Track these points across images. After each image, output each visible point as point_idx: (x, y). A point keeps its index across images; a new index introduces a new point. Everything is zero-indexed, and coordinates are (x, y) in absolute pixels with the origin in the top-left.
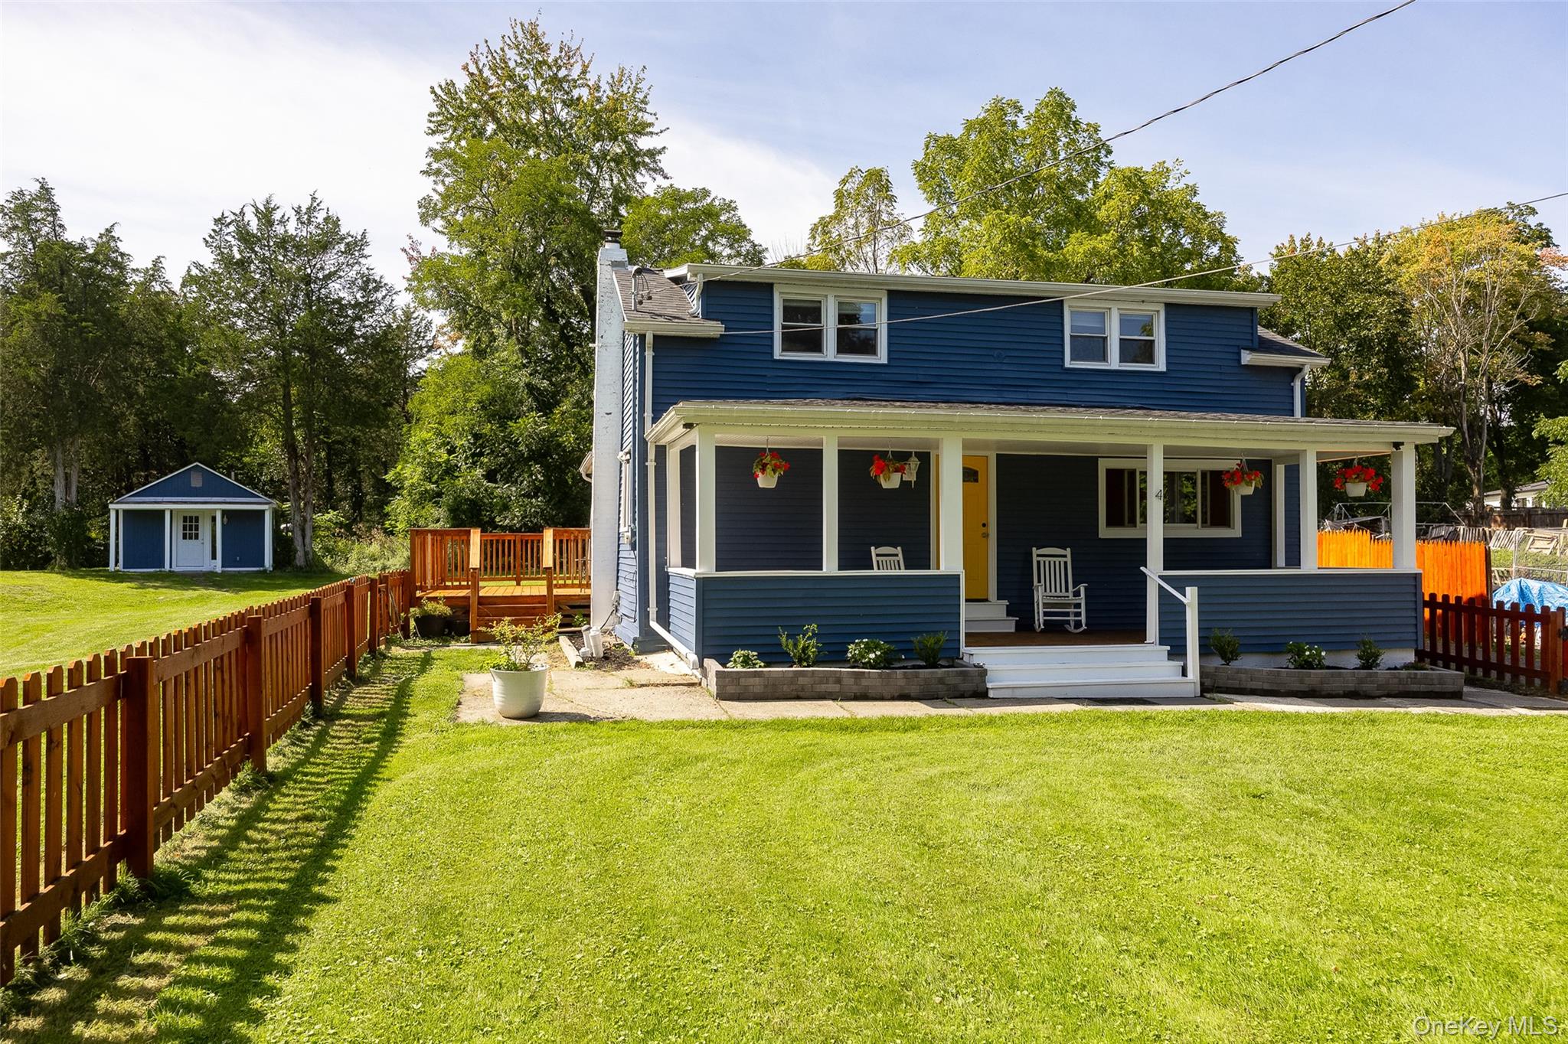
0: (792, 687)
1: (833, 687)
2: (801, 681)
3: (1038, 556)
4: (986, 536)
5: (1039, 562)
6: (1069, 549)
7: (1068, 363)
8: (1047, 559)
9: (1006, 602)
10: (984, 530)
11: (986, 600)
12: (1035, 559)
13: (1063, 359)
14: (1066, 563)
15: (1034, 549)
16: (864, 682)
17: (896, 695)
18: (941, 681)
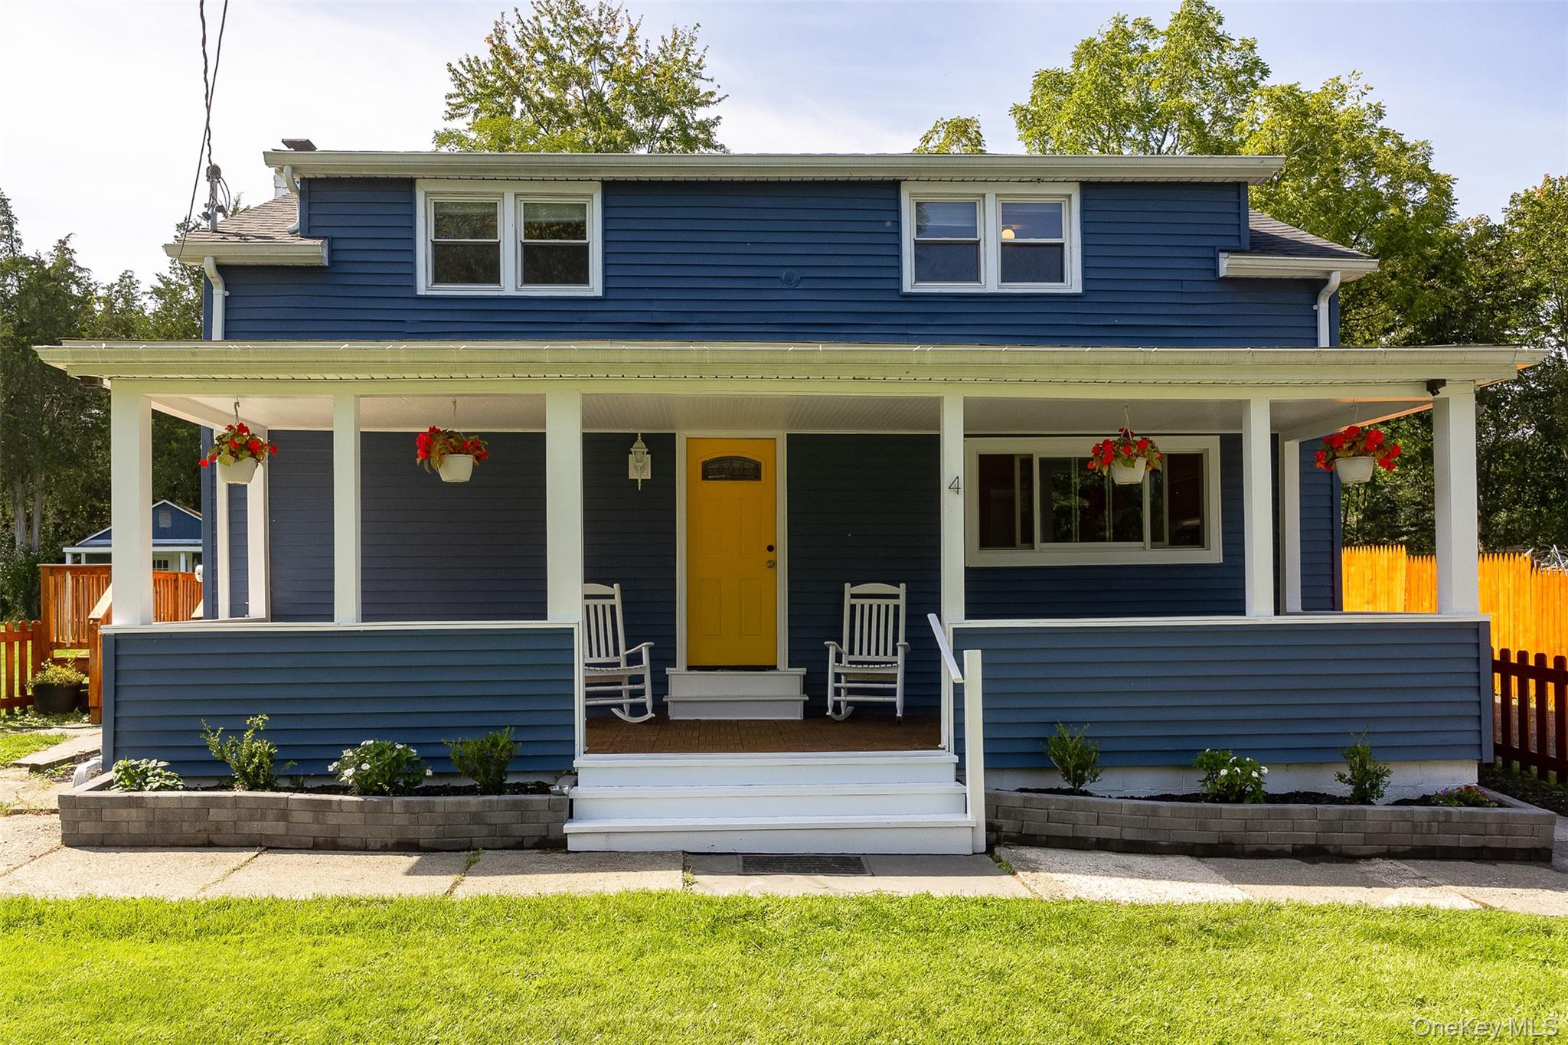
0: (201, 826)
1: (272, 827)
2: (215, 814)
3: (853, 596)
4: (772, 565)
5: (853, 607)
6: (903, 586)
7: (909, 284)
8: (867, 602)
9: (803, 671)
10: (770, 555)
11: (774, 668)
12: (848, 601)
13: (899, 279)
14: (897, 608)
15: (847, 585)
16: (332, 819)
17: (391, 842)
18: (477, 818)
